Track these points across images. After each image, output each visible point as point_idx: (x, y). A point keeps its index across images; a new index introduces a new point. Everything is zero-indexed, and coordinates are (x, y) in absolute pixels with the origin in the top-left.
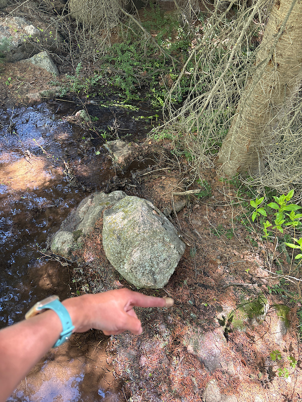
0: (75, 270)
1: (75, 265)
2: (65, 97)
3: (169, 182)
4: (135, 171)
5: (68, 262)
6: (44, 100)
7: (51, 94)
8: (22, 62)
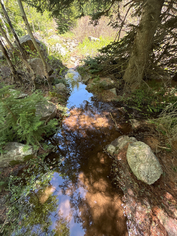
0: (114, 161)
1: (114, 159)
2: (118, 102)
3: (155, 141)
4: (140, 132)
5: (112, 157)
6: (111, 102)
7: (114, 100)
8: (108, 90)
